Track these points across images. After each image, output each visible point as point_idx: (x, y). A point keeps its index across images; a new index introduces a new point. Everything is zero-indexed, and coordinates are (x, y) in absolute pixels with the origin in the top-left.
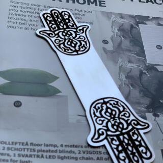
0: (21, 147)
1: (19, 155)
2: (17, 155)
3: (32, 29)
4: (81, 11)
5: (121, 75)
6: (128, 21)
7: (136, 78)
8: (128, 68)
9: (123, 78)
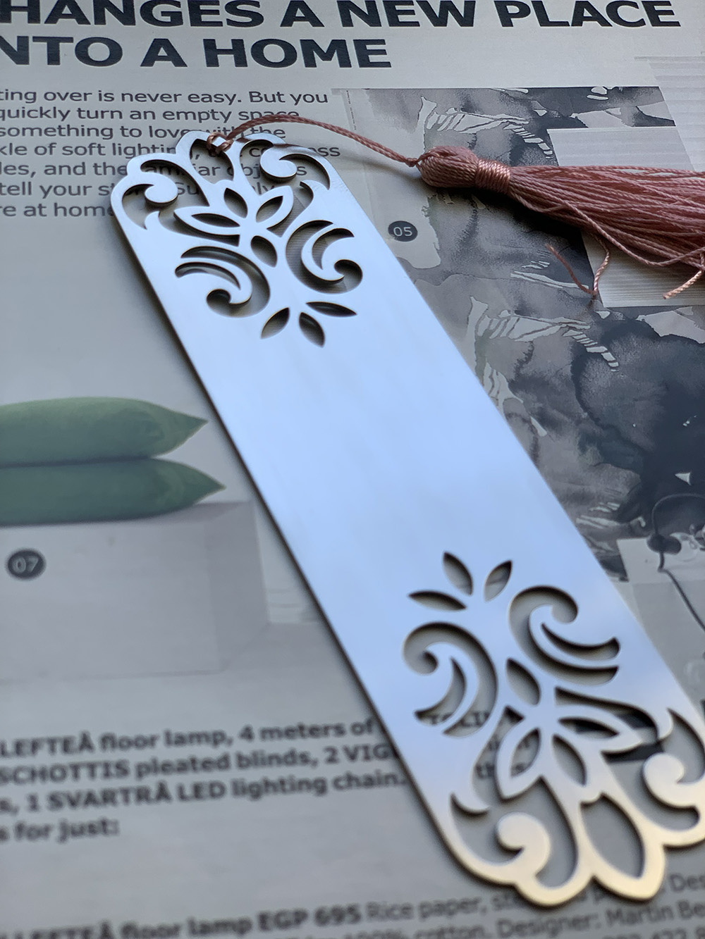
0: (62, 759)
1: (55, 801)
2: (43, 802)
3: (60, 211)
4: (276, 97)
5: (489, 380)
6: (498, 120)
7: (557, 382)
8: (519, 340)
9: (498, 393)
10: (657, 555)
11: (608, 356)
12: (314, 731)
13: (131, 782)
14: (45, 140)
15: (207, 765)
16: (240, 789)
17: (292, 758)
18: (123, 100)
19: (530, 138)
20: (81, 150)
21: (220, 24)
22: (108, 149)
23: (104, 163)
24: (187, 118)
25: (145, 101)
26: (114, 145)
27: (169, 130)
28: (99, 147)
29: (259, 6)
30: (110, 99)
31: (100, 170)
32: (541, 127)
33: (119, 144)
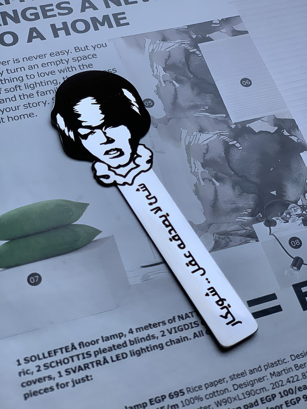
2: (63, 373)
3: (10, 119)
4: (86, 48)
5: (194, 164)
6: (177, 43)
7: (219, 160)
8: (202, 144)
9: (198, 169)
10: (268, 228)
11: (238, 145)
12: (155, 325)
13: (93, 359)
15: (119, 346)
16: (133, 353)
17: (149, 337)
18: (24, 61)
19: (192, 49)
20: (12, 90)
21: (55, 16)
22: (23, 87)
23: (23, 94)
24: (51, 65)
25: (33, 60)
26: (25, 84)
27: (45, 72)
28: (19, 86)
29: (70, 4)
30: (18, 62)
31: (22, 97)
32: (195, 44)
33: (27, 84)
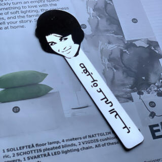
0: (29, 150)
1: (29, 158)
2: (26, 159)
3: (12, 28)
5: (104, 59)
8: (109, 50)
9: (106, 62)
10: (139, 96)
11: (127, 52)
12: (76, 139)
13: (42, 153)
14: (6, 11)
15: (56, 148)
16: (63, 152)
17: (72, 145)
19: (108, 1)
20: (14, 13)
22: (20, 12)
23: (20, 16)
24: (36, 3)
27: (32, 6)
28: (18, 12)
33: (22, 11)
